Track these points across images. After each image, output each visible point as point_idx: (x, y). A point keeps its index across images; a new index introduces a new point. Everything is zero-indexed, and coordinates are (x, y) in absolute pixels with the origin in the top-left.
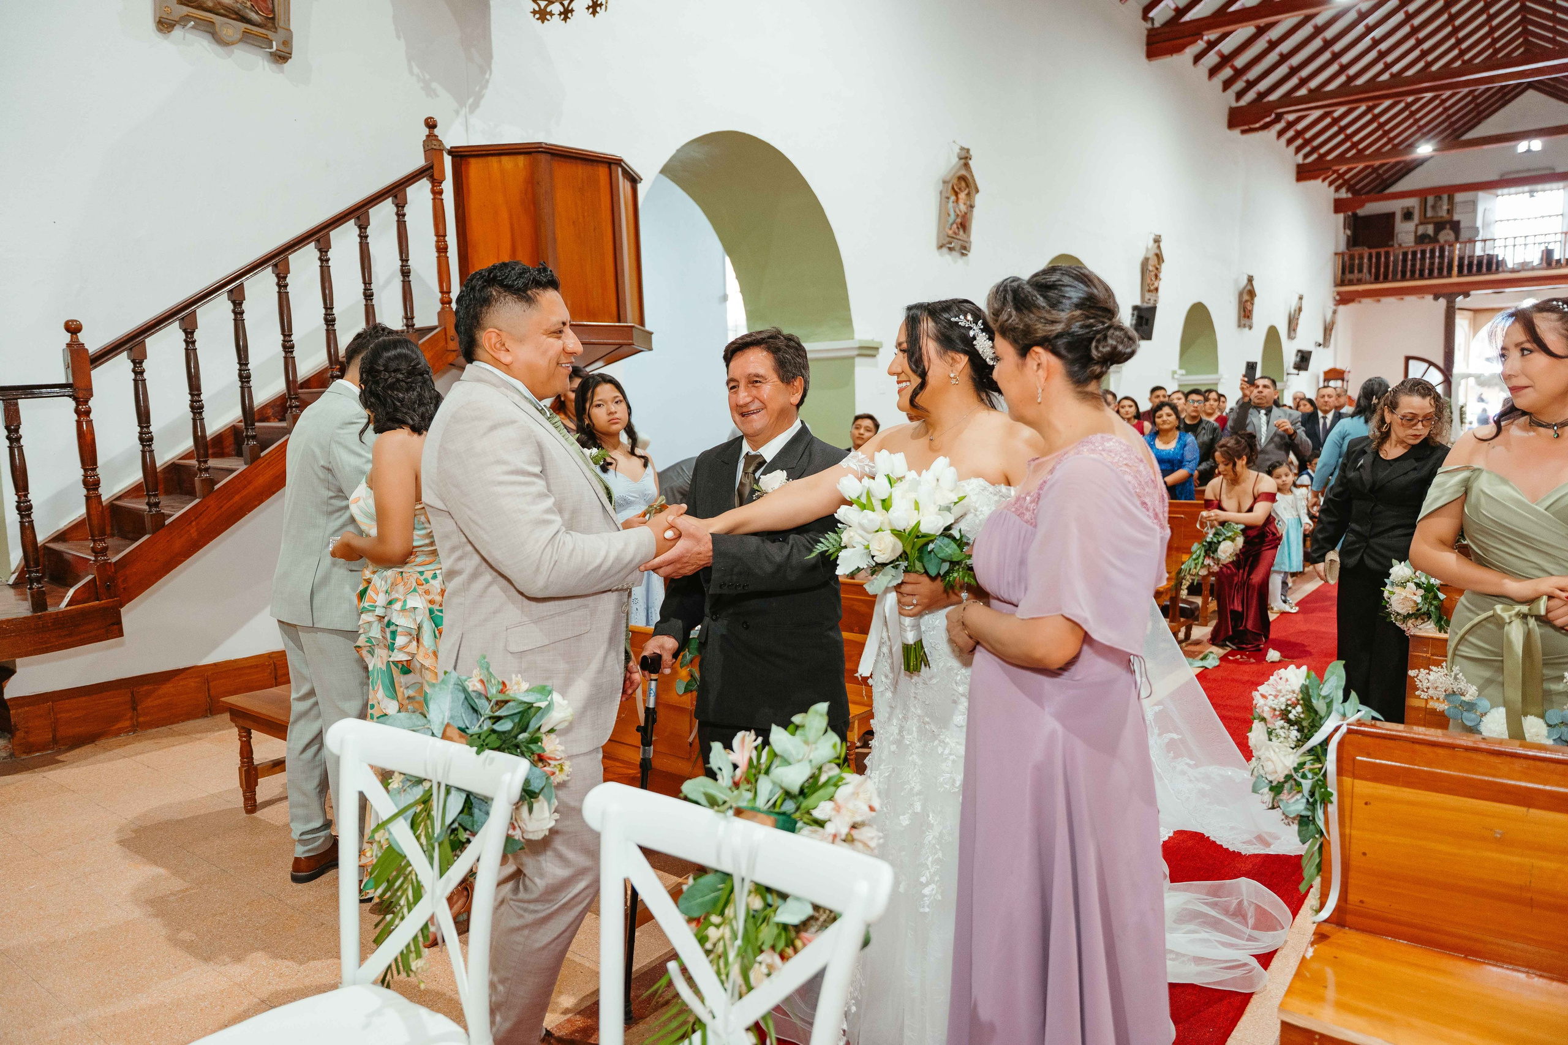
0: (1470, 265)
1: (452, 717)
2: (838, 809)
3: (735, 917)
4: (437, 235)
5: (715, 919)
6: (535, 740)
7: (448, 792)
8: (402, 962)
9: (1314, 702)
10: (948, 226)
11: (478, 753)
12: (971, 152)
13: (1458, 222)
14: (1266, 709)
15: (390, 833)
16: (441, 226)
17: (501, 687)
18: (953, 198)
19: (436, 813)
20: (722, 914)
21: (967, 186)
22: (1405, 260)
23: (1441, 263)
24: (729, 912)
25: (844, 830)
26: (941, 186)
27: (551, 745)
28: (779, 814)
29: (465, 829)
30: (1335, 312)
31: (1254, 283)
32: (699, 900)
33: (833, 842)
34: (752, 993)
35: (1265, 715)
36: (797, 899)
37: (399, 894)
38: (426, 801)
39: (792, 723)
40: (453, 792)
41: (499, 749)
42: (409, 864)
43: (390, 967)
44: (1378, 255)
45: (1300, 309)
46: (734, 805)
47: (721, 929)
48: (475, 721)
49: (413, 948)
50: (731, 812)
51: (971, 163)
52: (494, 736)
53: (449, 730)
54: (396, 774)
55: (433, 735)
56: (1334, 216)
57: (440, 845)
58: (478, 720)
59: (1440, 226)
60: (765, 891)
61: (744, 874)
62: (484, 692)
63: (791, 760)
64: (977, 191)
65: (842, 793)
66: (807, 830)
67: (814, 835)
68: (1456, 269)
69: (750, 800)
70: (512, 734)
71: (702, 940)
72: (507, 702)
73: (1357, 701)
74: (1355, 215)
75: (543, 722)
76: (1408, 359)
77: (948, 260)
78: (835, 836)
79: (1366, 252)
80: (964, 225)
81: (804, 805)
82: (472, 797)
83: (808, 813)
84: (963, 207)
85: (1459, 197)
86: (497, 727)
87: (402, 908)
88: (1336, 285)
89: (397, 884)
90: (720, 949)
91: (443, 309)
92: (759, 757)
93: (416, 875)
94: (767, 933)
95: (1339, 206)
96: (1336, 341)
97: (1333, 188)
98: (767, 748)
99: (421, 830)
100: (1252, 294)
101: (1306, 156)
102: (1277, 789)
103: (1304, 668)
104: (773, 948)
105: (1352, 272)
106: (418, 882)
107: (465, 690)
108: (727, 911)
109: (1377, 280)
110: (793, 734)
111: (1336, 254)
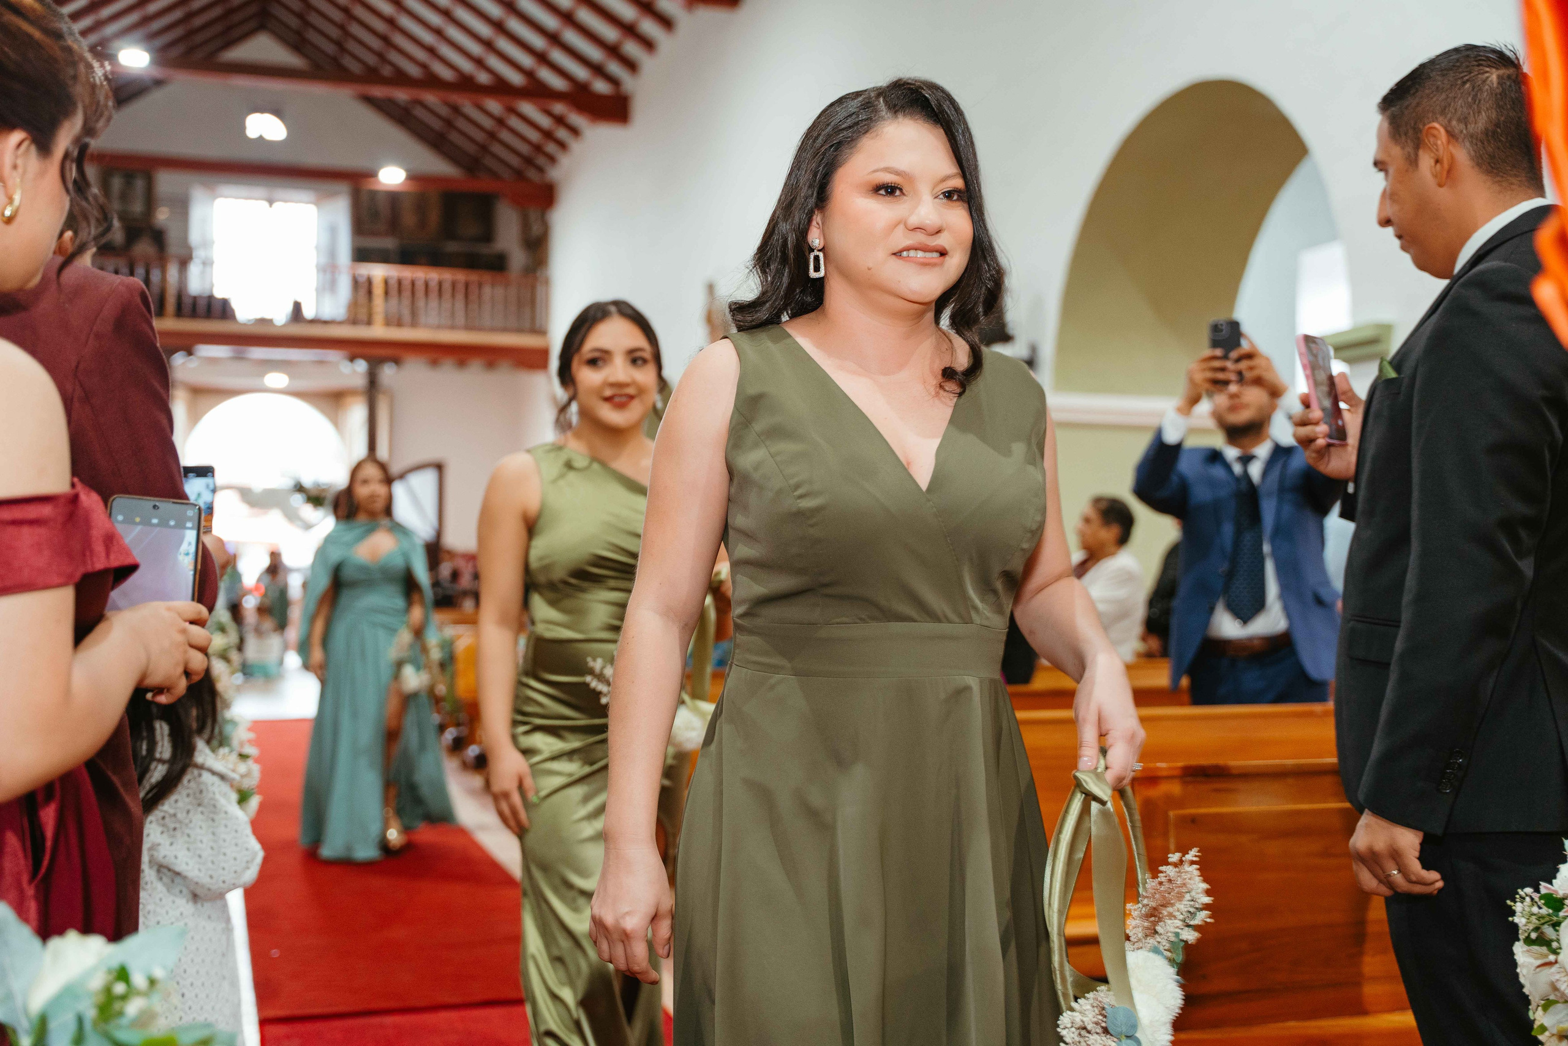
0: (190, 304)
13: (161, 230)
59: (132, 233)
68: (171, 308)
85: (164, 183)
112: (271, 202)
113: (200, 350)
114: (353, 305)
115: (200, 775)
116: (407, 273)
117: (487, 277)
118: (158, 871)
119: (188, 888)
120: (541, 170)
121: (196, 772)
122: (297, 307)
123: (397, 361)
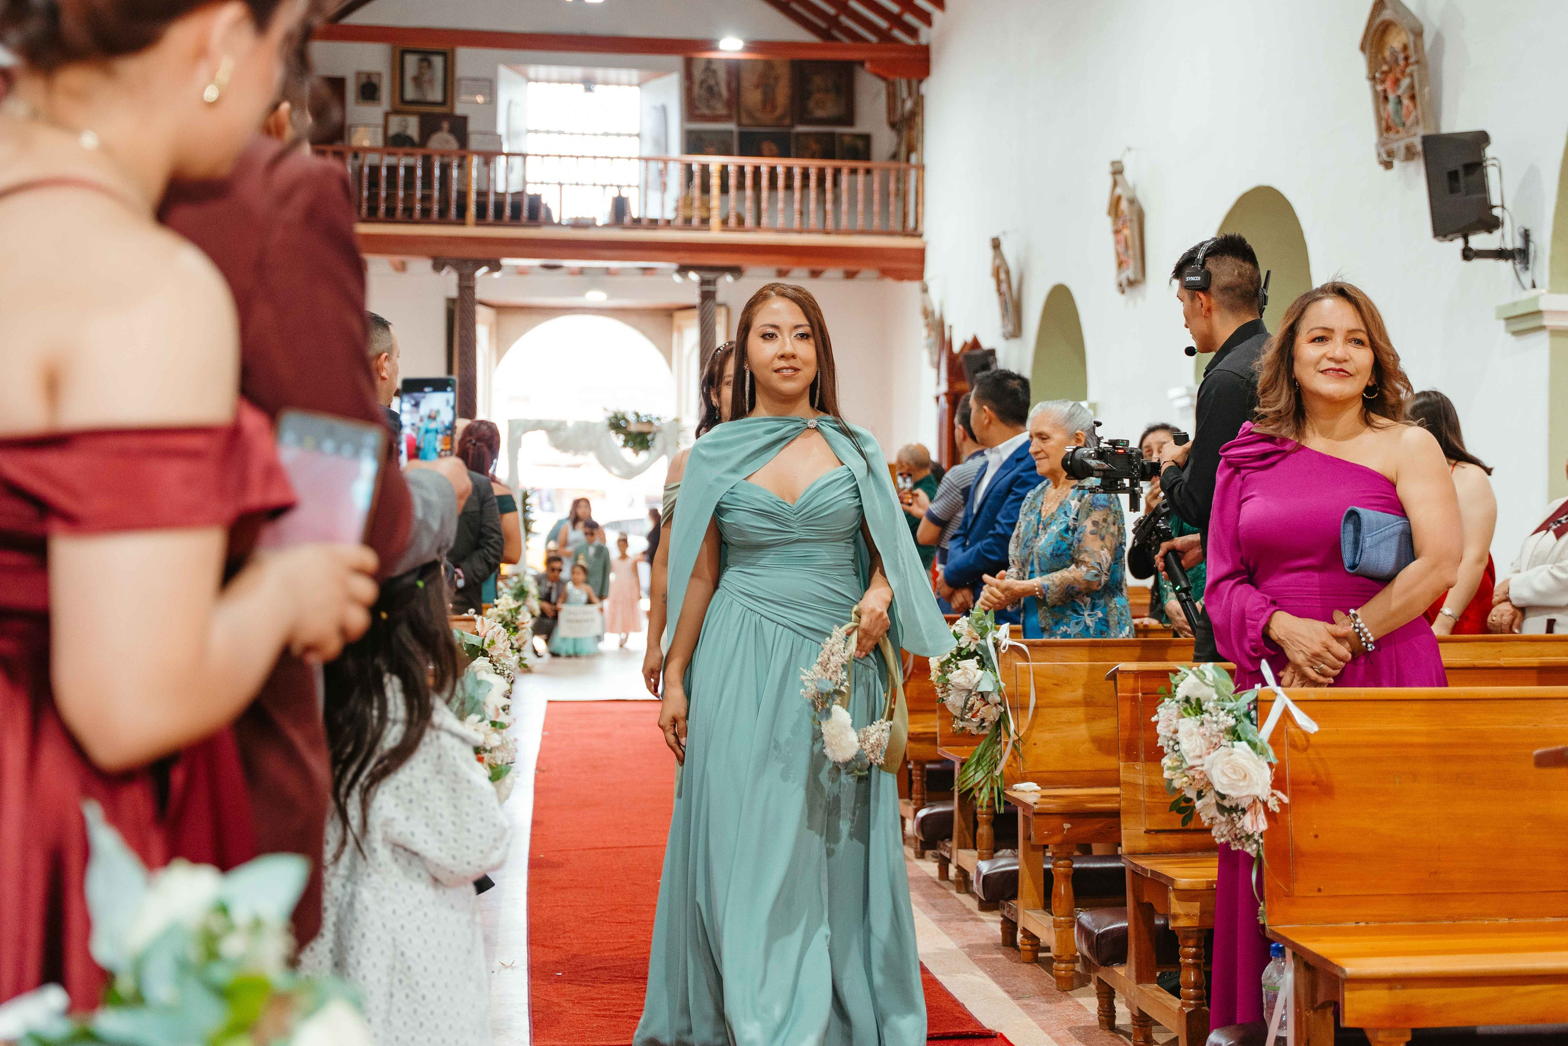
0: (499, 207)
13: (464, 119)
22: (374, 183)
23: (444, 195)
59: (429, 126)
68: (472, 211)
112: (589, 85)
113: (505, 262)
114: (686, 202)
115: (438, 738)
116: (749, 162)
117: (845, 165)
118: (393, 851)
119: (427, 871)
120: (913, 32)
121: (434, 734)
122: (620, 207)
123: (736, 271)
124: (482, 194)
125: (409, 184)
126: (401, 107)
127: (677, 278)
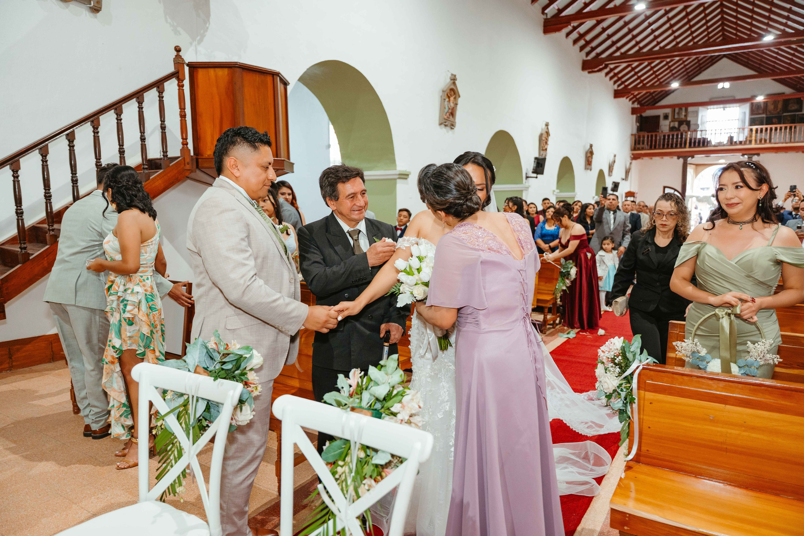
0: (695, 142)
1: (199, 362)
2: (403, 407)
3: (351, 461)
4: (180, 108)
5: (341, 463)
6: (243, 374)
7: (197, 401)
8: (172, 489)
9: (627, 354)
10: (445, 114)
11: (214, 380)
12: (457, 77)
13: (689, 121)
14: (605, 358)
15: (166, 422)
16: (182, 104)
17: (226, 347)
18: (447, 100)
19: (191, 410)
20: (344, 460)
21: (455, 94)
22: (664, 139)
23: (681, 141)
24: (348, 459)
25: (407, 418)
26: (441, 93)
27: (252, 377)
28: (373, 410)
29: (206, 420)
30: (631, 163)
31: (593, 148)
32: (333, 454)
33: (401, 423)
34: (360, 499)
35: (604, 361)
36: (383, 452)
37: (170, 453)
38: (185, 405)
39: (380, 364)
40: (200, 400)
41: (225, 378)
42: (176, 438)
43: (165, 491)
44: (652, 136)
45: (614, 162)
46: (351, 406)
47: (344, 468)
48: (212, 364)
49: (177, 481)
50: (349, 409)
51: (457, 82)
52: (223, 372)
53: (198, 368)
54: (169, 391)
55: (189, 370)
56: (631, 116)
57: (193, 428)
58: (214, 364)
59: (681, 123)
60: (365, 448)
61: (356, 440)
62: (216, 349)
63: (379, 383)
64: (459, 96)
65: (405, 399)
66: (387, 418)
67: (391, 420)
68: (688, 144)
69: (358, 403)
70: (232, 371)
71: (334, 473)
72: (228, 354)
73: (647, 354)
74: (641, 116)
75: (248, 364)
76: (665, 187)
77: (444, 131)
78: (402, 420)
79: (646, 134)
80: (452, 113)
81: (385, 406)
82: (210, 403)
83: (388, 409)
84: (452, 105)
85: (690, 109)
86: (224, 367)
87: (171, 460)
88: (632, 150)
89: (169, 448)
90: (343, 477)
91: (183, 147)
92: (362, 382)
93: (180, 443)
94: (368, 469)
95: (634, 111)
96: (631, 177)
97: (631, 102)
98: (366, 377)
99: (182, 420)
100: (592, 153)
101: (619, 86)
102: (609, 397)
103: (622, 338)
104: (371, 477)
105: (639, 144)
106: (180, 447)
107: (206, 348)
108: (347, 459)
109: (651, 148)
110: (380, 370)
111: (632, 135)
112: (724, 108)
113: (696, 156)
114: (747, 137)
116: (764, 127)
122: (731, 139)
123: (758, 155)
124: (691, 139)
125: (673, 138)
126: (674, 120)
127: (741, 157)
